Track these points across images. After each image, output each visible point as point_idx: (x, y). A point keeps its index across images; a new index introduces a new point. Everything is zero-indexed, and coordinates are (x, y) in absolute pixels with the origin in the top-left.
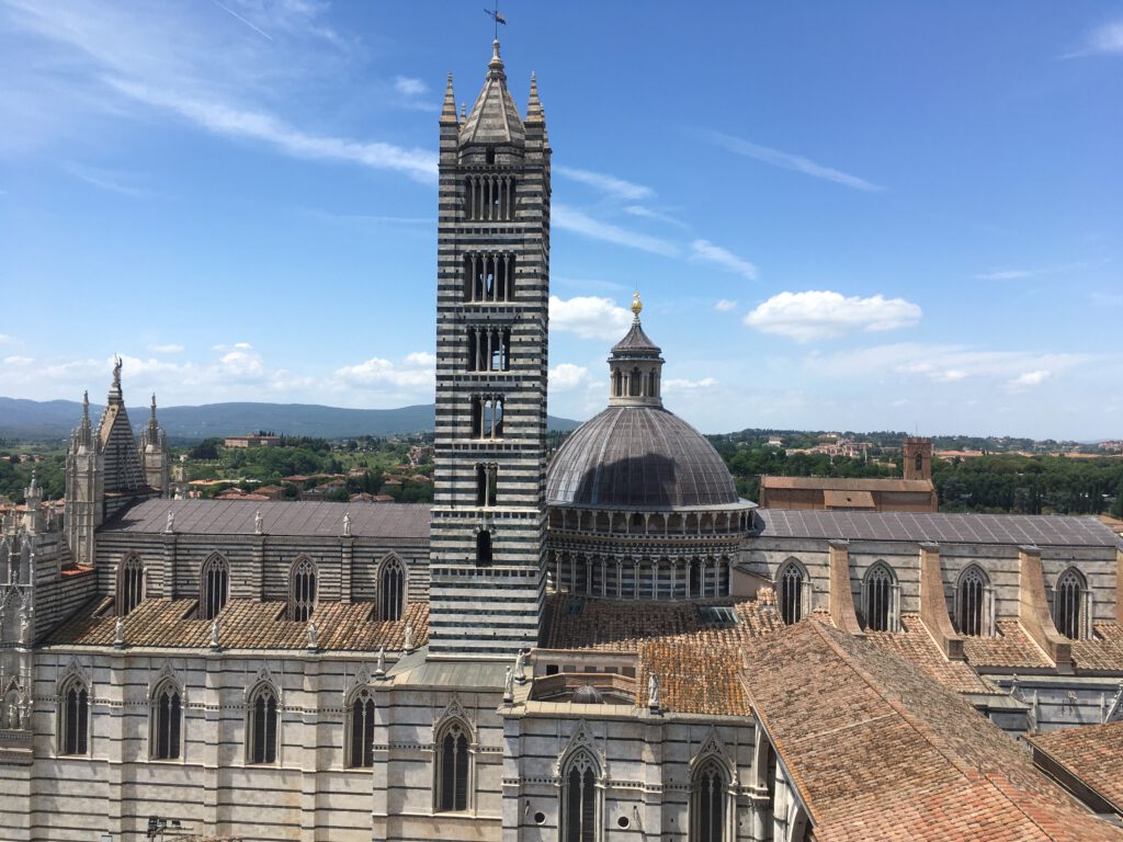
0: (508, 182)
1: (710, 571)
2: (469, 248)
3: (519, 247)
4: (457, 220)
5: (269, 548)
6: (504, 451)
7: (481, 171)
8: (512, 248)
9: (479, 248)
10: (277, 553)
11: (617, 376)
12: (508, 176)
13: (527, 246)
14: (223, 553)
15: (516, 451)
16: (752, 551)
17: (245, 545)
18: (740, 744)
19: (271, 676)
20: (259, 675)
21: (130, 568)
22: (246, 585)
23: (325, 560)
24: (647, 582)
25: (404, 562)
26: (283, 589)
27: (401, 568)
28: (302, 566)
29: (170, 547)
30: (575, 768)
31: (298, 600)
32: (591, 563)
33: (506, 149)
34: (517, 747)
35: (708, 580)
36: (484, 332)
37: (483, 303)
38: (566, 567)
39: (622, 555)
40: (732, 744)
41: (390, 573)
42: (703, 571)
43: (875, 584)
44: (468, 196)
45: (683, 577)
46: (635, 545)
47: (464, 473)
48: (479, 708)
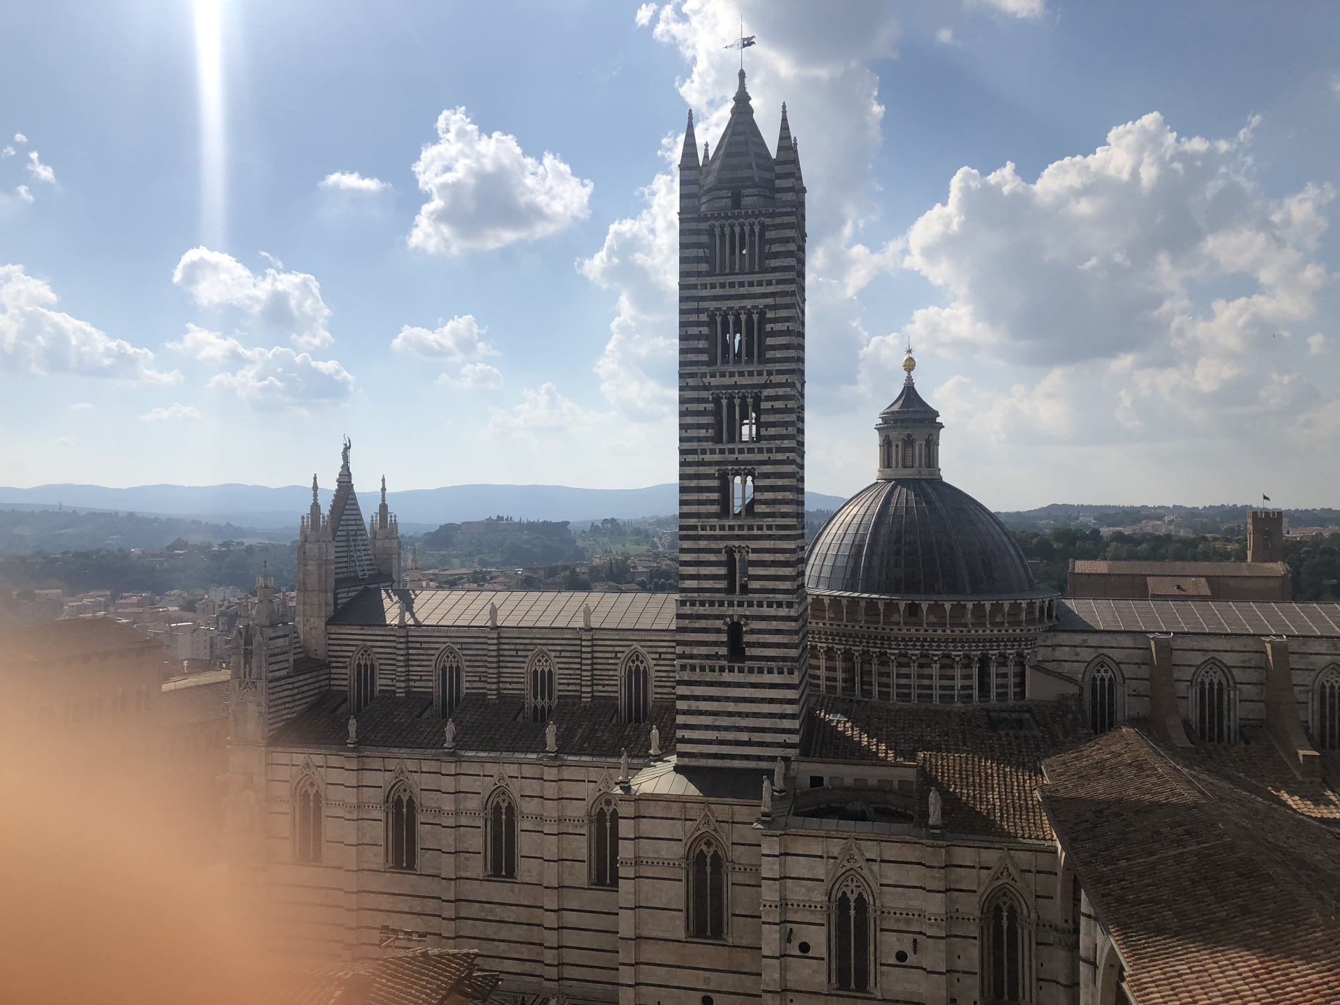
0: (757, 229)
1: (1003, 670)
2: (713, 305)
3: (770, 301)
4: (699, 274)
5: (503, 641)
6: (755, 532)
7: (727, 218)
8: (761, 302)
9: (724, 305)
10: (513, 647)
11: (887, 445)
12: (756, 221)
13: (779, 300)
14: (456, 647)
15: (769, 532)
16: (1054, 647)
17: (478, 637)
18: (1038, 872)
19: (508, 780)
20: (496, 779)
21: (363, 663)
22: (480, 681)
23: (563, 654)
24: (926, 682)
25: (649, 657)
26: (520, 686)
27: (645, 664)
28: (539, 661)
29: (402, 640)
30: (844, 893)
31: (536, 698)
32: (859, 659)
33: (753, 191)
34: (777, 867)
35: (1000, 681)
36: (731, 399)
37: (730, 368)
38: (830, 664)
39: (897, 652)
40: (1030, 871)
41: (633, 669)
42: (993, 670)
43: (1207, 686)
44: (712, 247)
45: (970, 677)
46: (911, 640)
47: (712, 558)
48: (733, 822)
